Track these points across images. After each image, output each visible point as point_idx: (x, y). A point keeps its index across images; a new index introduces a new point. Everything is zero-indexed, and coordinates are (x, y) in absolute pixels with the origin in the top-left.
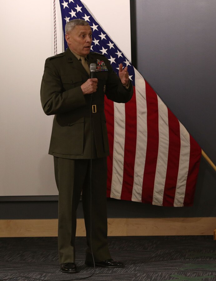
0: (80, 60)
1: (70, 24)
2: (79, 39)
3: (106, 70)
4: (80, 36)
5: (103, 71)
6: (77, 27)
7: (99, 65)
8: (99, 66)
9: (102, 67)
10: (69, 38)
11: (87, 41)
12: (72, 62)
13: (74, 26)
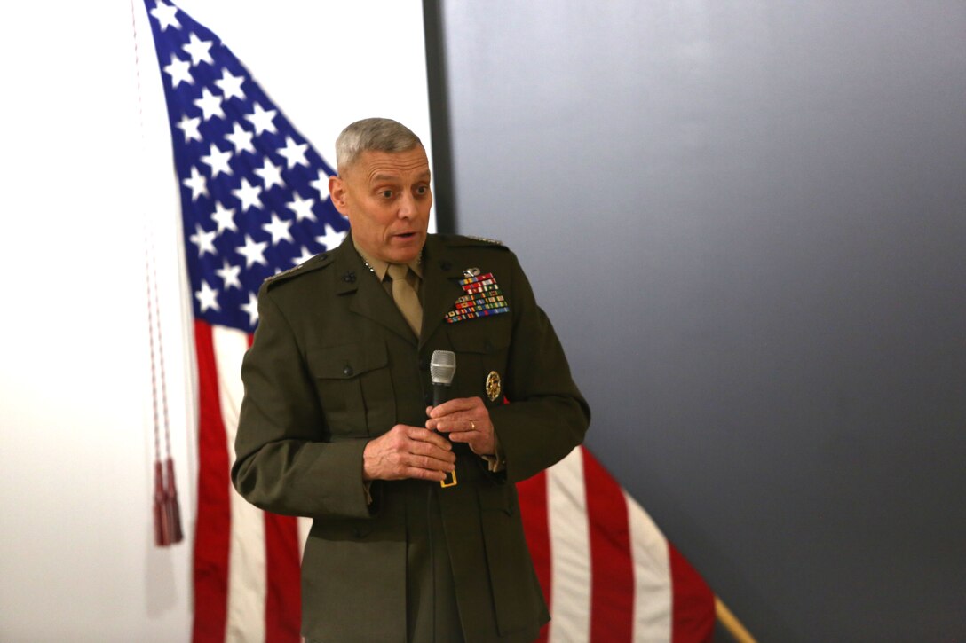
0: (388, 278)
1: (347, 139)
2: (371, 203)
3: (497, 311)
4: (374, 192)
5: (483, 317)
6: (367, 155)
7: (466, 293)
8: (467, 298)
9: (481, 302)
10: (341, 192)
11: (402, 214)
12: (354, 292)
13: (356, 149)
